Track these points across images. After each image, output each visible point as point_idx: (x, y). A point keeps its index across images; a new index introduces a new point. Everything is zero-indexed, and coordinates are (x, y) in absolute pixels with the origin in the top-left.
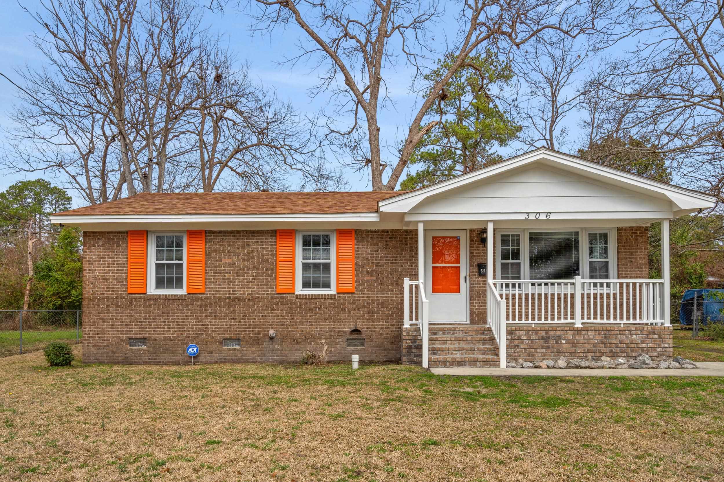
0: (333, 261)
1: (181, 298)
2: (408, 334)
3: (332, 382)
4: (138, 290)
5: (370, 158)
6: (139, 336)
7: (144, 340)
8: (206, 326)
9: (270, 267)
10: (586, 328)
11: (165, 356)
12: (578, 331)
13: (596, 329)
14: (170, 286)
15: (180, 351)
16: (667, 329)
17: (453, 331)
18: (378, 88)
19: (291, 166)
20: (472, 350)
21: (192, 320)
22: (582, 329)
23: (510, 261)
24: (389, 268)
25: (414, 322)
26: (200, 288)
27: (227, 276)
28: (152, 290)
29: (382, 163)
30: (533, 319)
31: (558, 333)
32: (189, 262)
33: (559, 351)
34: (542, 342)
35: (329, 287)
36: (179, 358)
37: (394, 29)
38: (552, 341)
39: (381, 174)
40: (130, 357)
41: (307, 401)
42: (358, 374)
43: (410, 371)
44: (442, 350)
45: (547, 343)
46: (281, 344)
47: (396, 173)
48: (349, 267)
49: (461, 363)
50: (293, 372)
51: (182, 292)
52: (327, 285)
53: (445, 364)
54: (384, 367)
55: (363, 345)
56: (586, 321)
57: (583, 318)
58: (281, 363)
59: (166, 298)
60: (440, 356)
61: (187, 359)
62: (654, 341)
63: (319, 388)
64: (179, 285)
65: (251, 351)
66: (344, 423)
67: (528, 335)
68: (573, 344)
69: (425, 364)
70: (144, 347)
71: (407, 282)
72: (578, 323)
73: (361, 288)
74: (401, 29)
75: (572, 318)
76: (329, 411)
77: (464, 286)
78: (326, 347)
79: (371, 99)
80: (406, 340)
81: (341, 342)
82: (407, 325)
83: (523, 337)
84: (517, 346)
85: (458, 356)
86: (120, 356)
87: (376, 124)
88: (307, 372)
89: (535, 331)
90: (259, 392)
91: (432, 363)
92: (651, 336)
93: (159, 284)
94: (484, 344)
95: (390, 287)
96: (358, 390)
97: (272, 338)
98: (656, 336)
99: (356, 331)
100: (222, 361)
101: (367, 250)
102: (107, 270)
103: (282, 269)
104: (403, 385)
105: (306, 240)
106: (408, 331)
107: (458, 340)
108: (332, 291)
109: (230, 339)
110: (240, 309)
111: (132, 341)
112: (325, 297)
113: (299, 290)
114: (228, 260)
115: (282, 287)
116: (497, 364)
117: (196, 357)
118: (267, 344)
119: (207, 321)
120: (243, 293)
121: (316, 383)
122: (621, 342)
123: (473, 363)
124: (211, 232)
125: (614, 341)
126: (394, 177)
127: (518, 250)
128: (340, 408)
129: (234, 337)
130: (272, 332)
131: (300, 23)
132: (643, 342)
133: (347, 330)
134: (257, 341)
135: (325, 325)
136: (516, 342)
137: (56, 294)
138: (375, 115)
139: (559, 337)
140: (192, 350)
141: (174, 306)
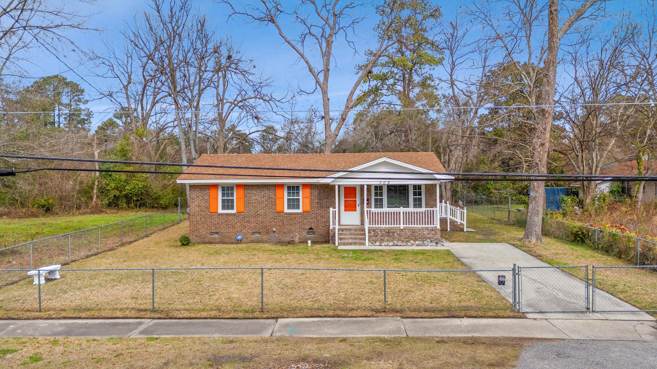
0: (301, 197)
1: (234, 215)
2: (332, 231)
3: (299, 252)
4: (215, 211)
5: (324, 115)
6: (215, 231)
7: (217, 233)
8: (245, 227)
9: (273, 200)
10: (405, 229)
11: (227, 240)
12: (402, 230)
13: (409, 229)
14: (228, 208)
15: (233, 237)
16: (438, 229)
17: (350, 230)
18: (328, 74)
19: (276, 113)
20: (356, 238)
21: (239, 224)
22: (403, 229)
23: (379, 197)
24: (325, 201)
25: (334, 226)
26: (242, 210)
27: (254, 204)
28: (220, 211)
29: (331, 117)
30: (383, 224)
31: (393, 231)
32: (237, 198)
33: (394, 238)
34: (387, 234)
35: (299, 208)
36: (233, 241)
37: (339, 29)
38: (391, 234)
39: (330, 127)
40: (211, 240)
41: (291, 259)
42: (309, 249)
43: (329, 248)
44: (344, 239)
45: (389, 235)
46: (278, 234)
47: (339, 126)
48: (308, 201)
49: (350, 244)
50: (285, 248)
51: (234, 211)
52: (298, 208)
53: (344, 244)
54: (321, 245)
55: (314, 234)
56: (405, 225)
57: (404, 224)
58: (278, 243)
59: (227, 214)
60: (343, 241)
61: (237, 241)
62: (433, 234)
63: (295, 255)
64: (232, 208)
65: (265, 237)
66: (302, 265)
67: (381, 231)
68: (399, 235)
69: (337, 244)
70: (217, 236)
71: (331, 209)
72: (402, 226)
73: (313, 209)
74: (344, 29)
75: (400, 224)
76: (298, 262)
77: (358, 208)
78: (298, 237)
79: (324, 80)
80: (331, 234)
81: (305, 233)
82: (331, 227)
83: (379, 232)
84: (377, 236)
85: (350, 241)
86: (207, 240)
87: (327, 96)
88: (290, 247)
89: (384, 230)
90: (275, 256)
91: (339, 244)
92: (432, 232)
93: (223, 208)
94: (362, 236)
95: (326, 209)
96: (308, 255)
97: (274, 232)
98: (434, 232)
99: (311, 229)
100: (252, 242)
101: (316, 192)
102: (200, 202)
103: (278, 201)
104: (324, 253)
105: (289, 188)
106: (332, 230)
107: (351, 234)
108: (300, 211)
109: (256, 232)
110: (260, 219)
111: (212, 233)
112: (298, 214)
113: (286, 210)
114: (254, 198)
115: (279, 209)
116: (364, 244)
117: (241, 240)
118: (272, 234)
119: (245, 224)
120: (261, 212)
121: (294, 253)
122: (419, 235)
123: (355, 244)
124: (246, 185)
125: (416, 234)
126: (338, 128)
127: (382, 192)
128: (301, 261)
129: (257, 231)
130: (274, 229)
131: (282, 36)
132: (428, 234)
133: (307, 228)
134: (268, 233)
135: (298, 226)
136: (376, 234)
137: (117, 188)
138: (327, 90)
139: (394, 232)
140: (239, 237)
141: (231, 218)
